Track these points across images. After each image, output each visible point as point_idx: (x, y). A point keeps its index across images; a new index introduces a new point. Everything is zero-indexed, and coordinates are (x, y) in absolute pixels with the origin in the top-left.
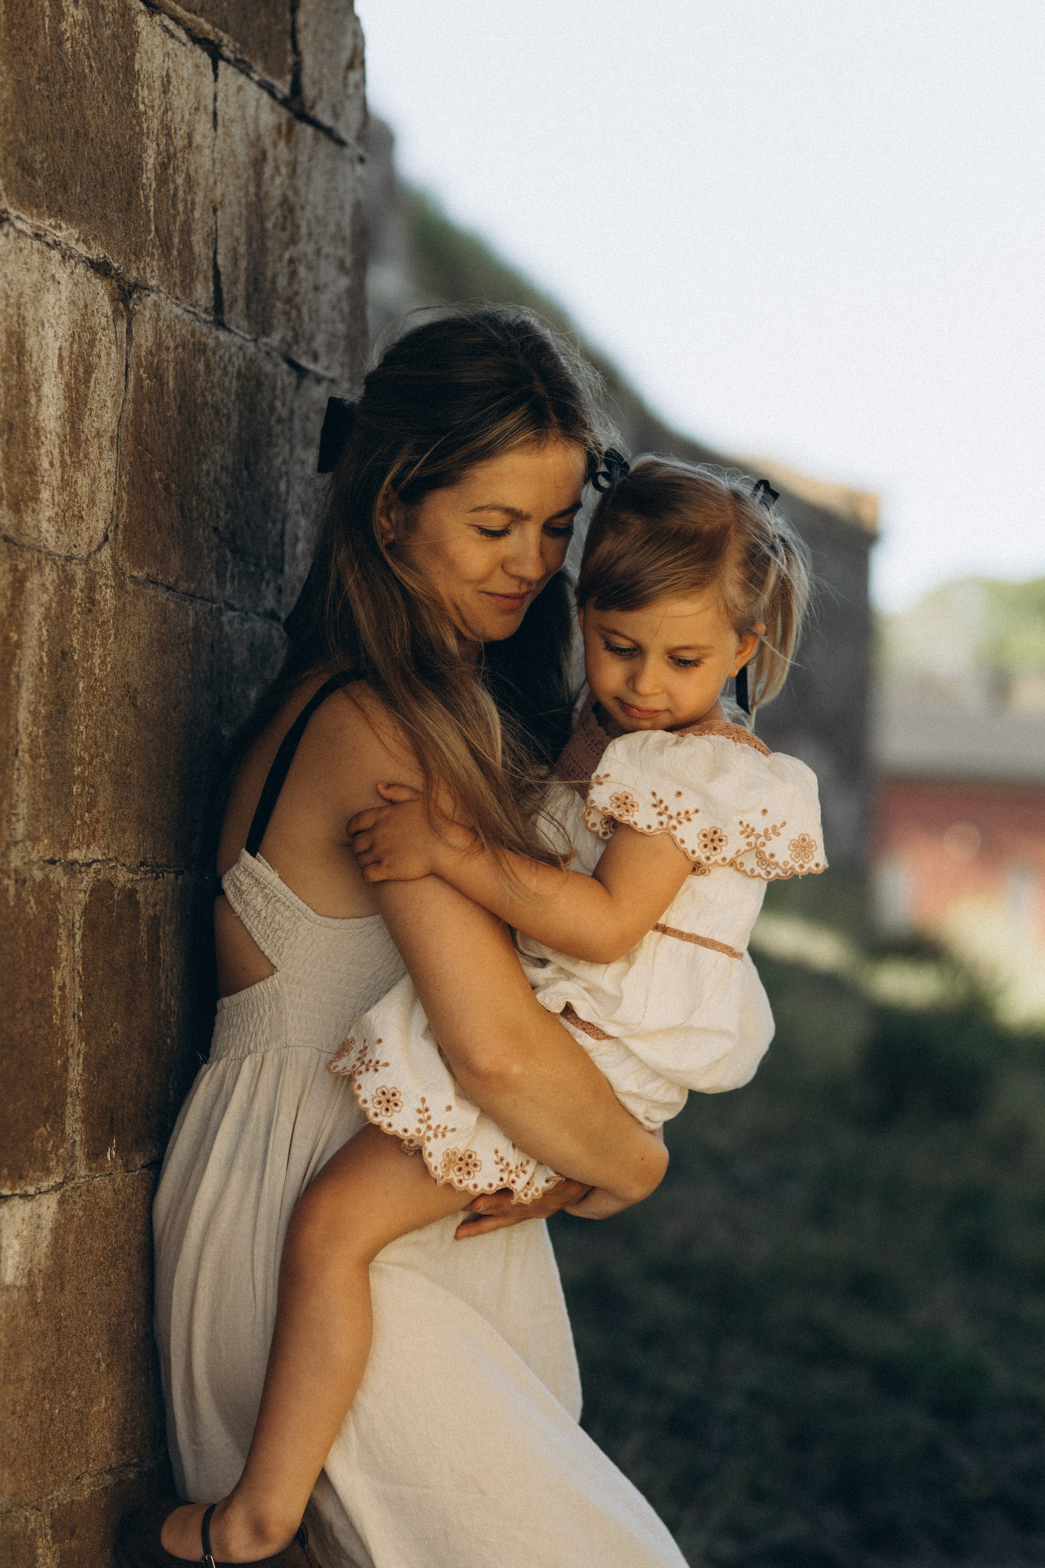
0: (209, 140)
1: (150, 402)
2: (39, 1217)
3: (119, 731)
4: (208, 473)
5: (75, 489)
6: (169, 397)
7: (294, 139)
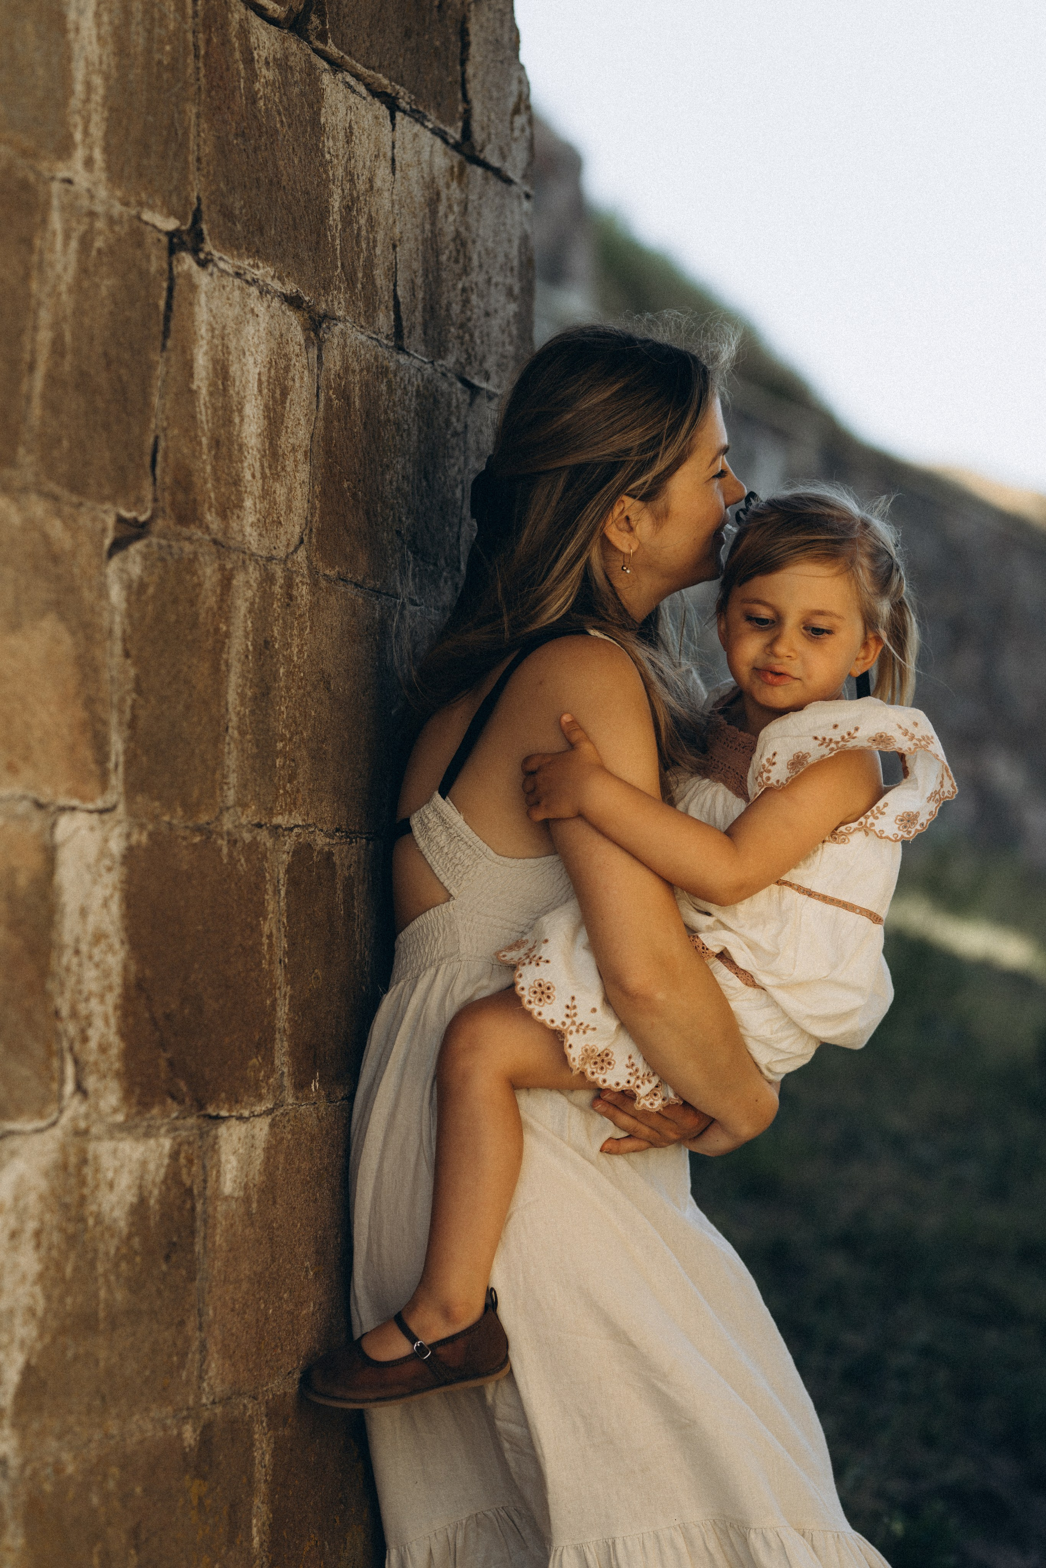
0: (388, 184)
1: (339, 421)
2: (253, 1137)
3: (316, 712)
4: (391, 482)
5: (274, 498)
6: (356, 416)
7: (465, 180)
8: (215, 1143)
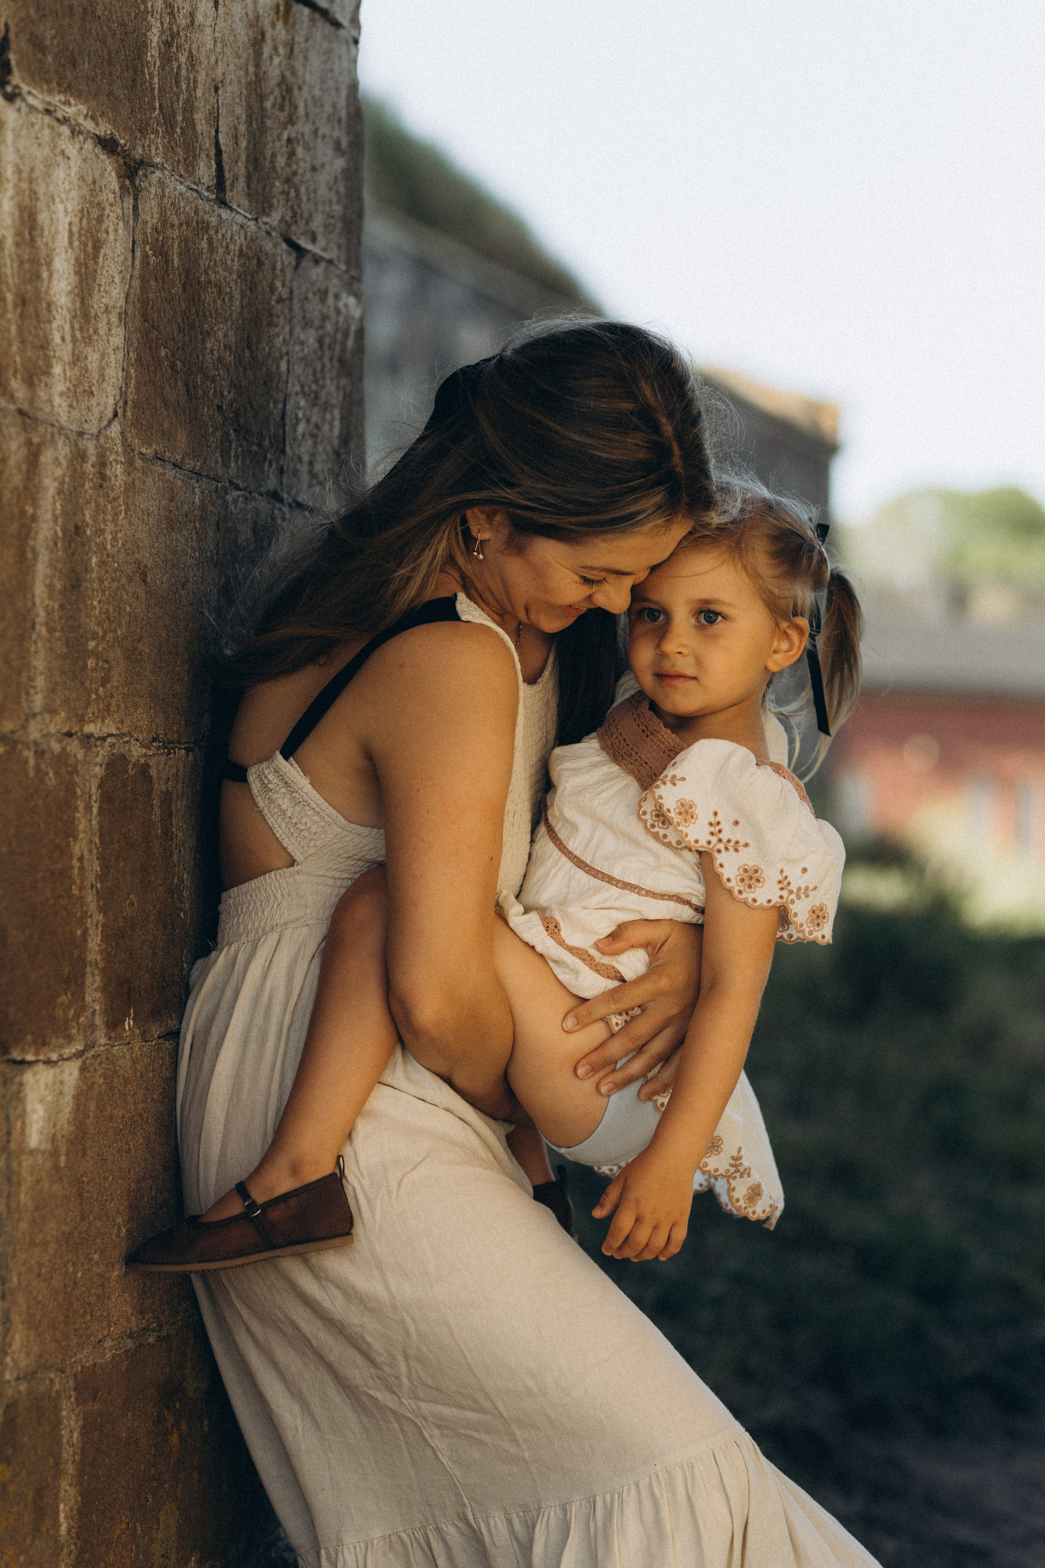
0: (211, 19)
1: (156, 280)
2: (62, 1083)
3: (131, 606)
4: (212, 351)
5: (86, 365)
6: (174, 275)
7: (291, 19)
8: (20, 1091)
